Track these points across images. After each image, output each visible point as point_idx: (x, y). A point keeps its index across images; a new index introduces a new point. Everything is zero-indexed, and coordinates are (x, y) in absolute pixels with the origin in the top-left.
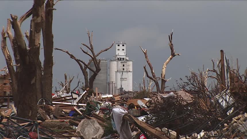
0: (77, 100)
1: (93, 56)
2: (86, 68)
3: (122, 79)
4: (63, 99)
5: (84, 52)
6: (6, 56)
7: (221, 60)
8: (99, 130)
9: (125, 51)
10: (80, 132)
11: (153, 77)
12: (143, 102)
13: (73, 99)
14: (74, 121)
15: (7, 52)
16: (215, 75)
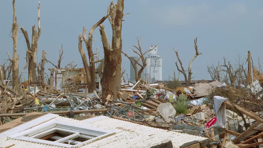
0: (133, 88)
1: (141, 55)
2: (135, 64)
3: (154, 71)
4: (123, 86)
5: (135, 52)
6: (82, 54)
7: (248, 59)
8: (172, 110)
9: (156, 51)
10: (159, 112)
11: (182, 71)
12: (188, 89)
13: (129, 86)
14: (144, 104)
15: (83, 52)
16: (226, 69)
